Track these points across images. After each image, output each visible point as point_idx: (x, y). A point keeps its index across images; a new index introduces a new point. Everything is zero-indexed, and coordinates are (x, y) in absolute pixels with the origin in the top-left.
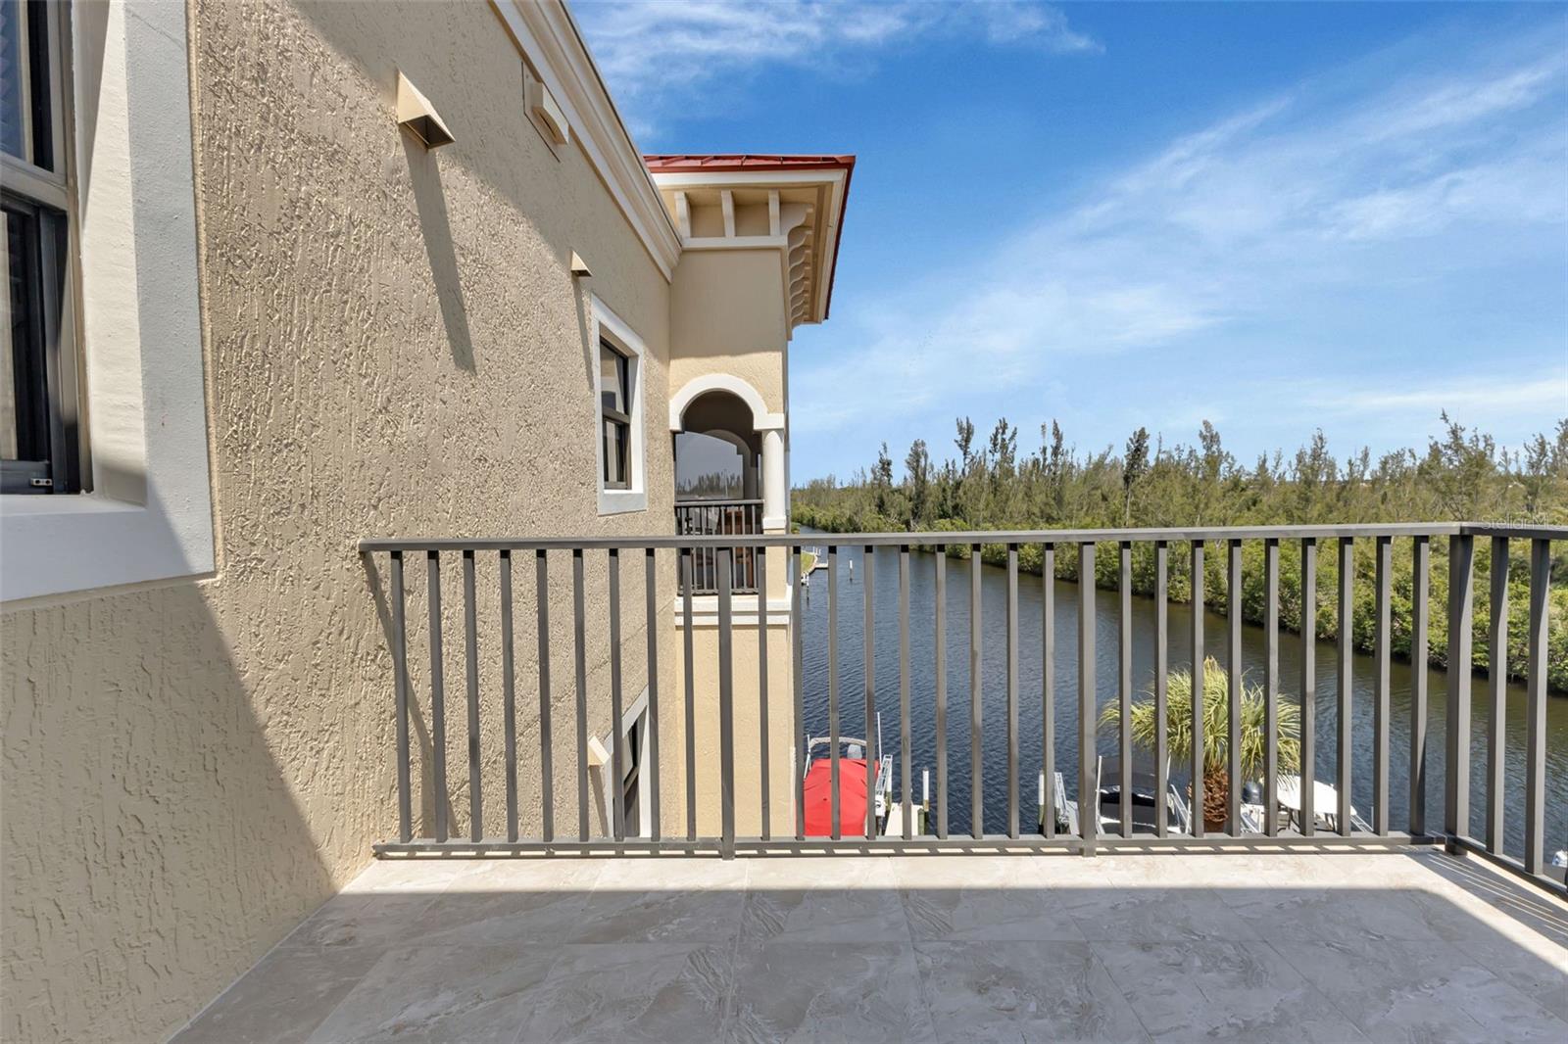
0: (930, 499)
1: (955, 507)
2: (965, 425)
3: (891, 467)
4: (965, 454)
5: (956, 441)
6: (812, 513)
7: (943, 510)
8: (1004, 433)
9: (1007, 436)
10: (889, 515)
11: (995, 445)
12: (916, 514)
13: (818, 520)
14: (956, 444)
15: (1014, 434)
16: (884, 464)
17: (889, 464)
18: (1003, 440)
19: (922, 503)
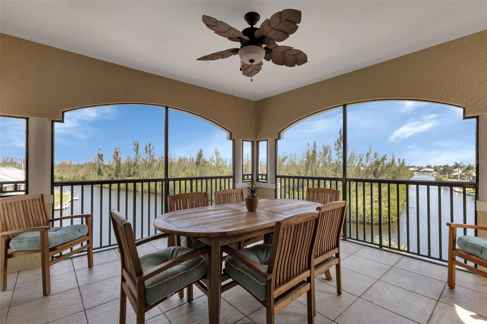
0: (122, 169)
1: (134, 173)
2: (136, 143)
3: (103, 157)
4: (137, 153)
5: (133, 149)
6: (61, 175)
7: (129, 174)
8: (150, 147)
9: (151, 147)
10: (103, 176)
11: (146, 151)
12: (117, 175)
13: (64, 178)
14: (133, 150)
15: (153, 147)
16: (99, 156)
17: (102, 155)
18: (150, 149)
19: (119, 171)
